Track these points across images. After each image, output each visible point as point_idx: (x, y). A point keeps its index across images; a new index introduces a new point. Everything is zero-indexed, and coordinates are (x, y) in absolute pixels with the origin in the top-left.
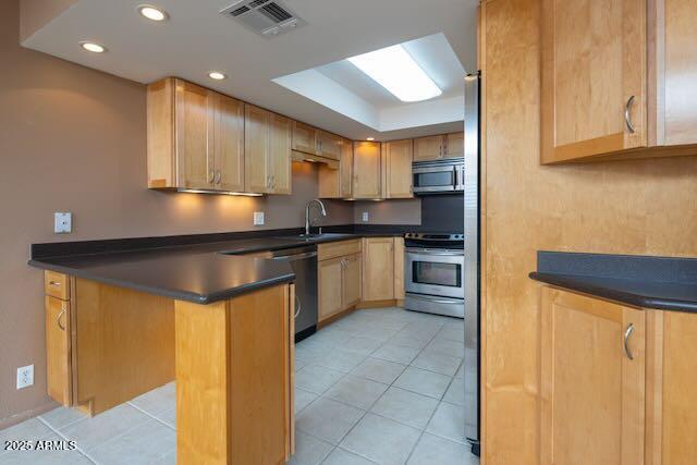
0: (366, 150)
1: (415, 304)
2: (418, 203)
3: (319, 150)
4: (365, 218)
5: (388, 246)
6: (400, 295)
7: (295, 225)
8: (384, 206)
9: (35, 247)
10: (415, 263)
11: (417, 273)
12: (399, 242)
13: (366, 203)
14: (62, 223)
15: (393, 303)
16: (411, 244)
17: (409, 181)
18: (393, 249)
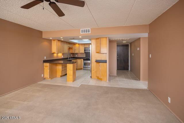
0: (77, 45)
1: (85, 69)
2: (85, 54)
3: (71, 46)
4: (76, 56)
5: (81, 60)
6: (82, 68)
7: (67, 57)
8: (79, 54)
9: (43, 61)
10: (85, 63)
11: (85, 64)
12: (82, 60)
13: (77, 54)
14: (45, 58)
15: (81, 69)
16: (84, 60)
17: (84, 50)
18: (81, 61)
